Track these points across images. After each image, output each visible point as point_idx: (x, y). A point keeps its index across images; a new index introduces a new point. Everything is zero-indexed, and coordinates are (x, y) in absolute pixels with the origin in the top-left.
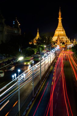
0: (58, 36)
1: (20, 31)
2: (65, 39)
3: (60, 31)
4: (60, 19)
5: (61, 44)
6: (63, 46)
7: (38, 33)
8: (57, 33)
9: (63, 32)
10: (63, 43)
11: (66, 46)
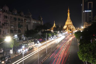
0: (67, 26)
1: (42, 22)
2: (72, 27)
3: (69, 22)
4: (69, 14)
5: (69, 30)
6: (71, 31)
7: (54, 24)
8: (67, 23)
9: (71, 23)
10: (71, 30)
11: (72, 32)
